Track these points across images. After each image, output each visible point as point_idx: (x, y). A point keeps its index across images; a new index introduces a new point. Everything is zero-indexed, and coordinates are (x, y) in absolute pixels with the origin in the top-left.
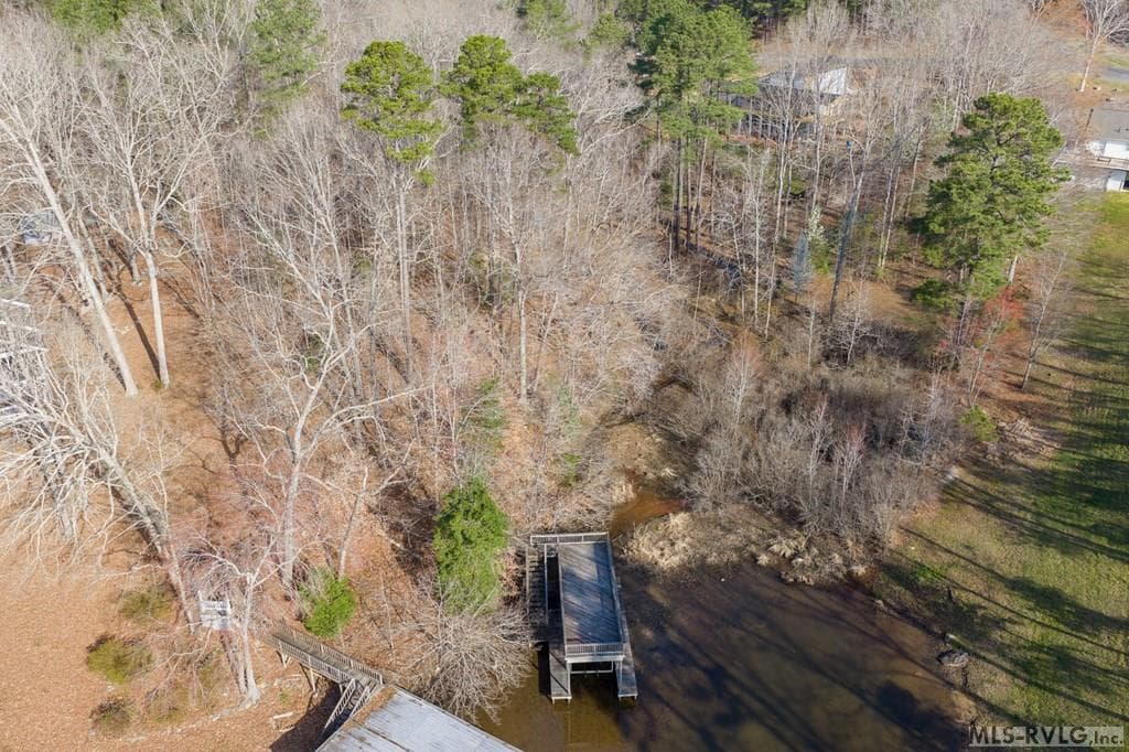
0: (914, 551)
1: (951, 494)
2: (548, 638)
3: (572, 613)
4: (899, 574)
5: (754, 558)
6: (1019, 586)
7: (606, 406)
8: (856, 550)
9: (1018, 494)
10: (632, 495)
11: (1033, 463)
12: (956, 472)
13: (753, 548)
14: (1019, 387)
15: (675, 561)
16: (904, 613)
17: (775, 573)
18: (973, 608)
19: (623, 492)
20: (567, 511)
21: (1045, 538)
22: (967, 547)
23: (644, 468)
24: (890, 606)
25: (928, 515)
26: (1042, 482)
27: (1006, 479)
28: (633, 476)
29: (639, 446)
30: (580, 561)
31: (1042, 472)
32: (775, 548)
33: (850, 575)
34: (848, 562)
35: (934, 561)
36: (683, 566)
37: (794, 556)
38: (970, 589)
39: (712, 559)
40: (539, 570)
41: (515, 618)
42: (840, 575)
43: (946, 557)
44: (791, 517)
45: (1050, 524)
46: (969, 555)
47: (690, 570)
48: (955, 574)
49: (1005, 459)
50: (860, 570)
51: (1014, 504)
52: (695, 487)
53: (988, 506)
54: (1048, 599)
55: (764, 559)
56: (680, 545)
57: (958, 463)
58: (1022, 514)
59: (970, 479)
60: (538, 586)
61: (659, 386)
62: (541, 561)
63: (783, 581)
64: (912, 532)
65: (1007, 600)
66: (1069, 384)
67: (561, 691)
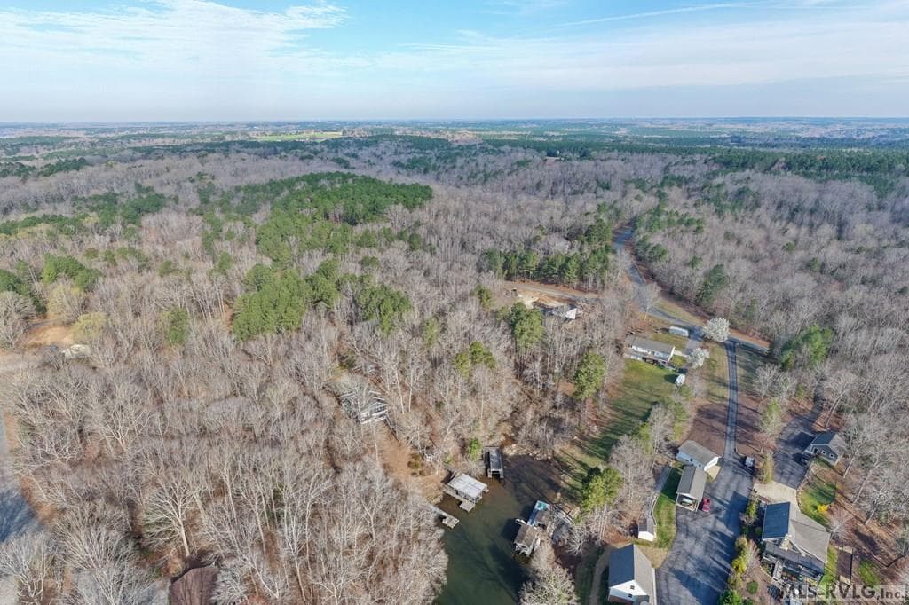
0: (562, 455)
1: (573, 443)
2: (488, 466)
3: (492, 462)
4: (556, 458)
6: (580, 463)
7: (500, 417)
8: (549, 454)
9: (587, 443)
10: (505, 439)
11: (594, 437)
12: (576, 438)
13: (529, 452)
14: (597, 417)
15: (512, 454)
16: (556, 466)
17: (532, 457)
18: (569, 466)
19: (503, 438)
20: (491, 443)
21: (588, 453)
22: (573, 454)
23: (507, 433)
24: (553, 465)
25: (567, 447)
26: (593, 441)
27: (585, 439)
28: (505, 435)
29: (507, 427)
30: (494, 453)
32: (533, 452)
33: (547, 458)
34: (547, 456)
35: (565, 456)
36: (514, 456)
37: (537, 454)
38: (570, 462)
39: (520, 454)
40: (486, 454)
41: (482, 463)
42: (545, 458)
43: (567, 456)
44: (537, 446)
45: (591, 450)
46: (572, 456)
48: (568, 459)
49: (588, 435)
50: (549, 458)
51: (585, 446)
52: (518, 439)
53: (580, 445)
54: (584, 465)
55: (530, 454)
56: (514, 451)
57: (577, 436)
58: (585, 448)
59: (578, 439)
60: (486, 457)
61: (512, 414)
62: (486, 452)
63: (534, 459)
64: (562, 451)
65: (576, 465)
66: (609, 417)
67: (490, 476)
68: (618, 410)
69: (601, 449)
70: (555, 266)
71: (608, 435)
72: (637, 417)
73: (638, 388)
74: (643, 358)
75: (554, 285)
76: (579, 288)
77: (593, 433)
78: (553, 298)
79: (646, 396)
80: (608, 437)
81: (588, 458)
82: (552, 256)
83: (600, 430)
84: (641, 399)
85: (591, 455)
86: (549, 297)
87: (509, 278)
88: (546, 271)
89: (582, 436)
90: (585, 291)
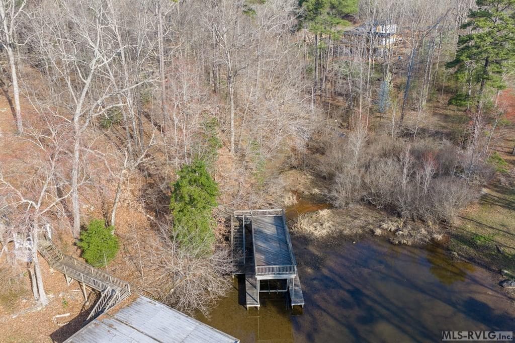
0: (470, 228)
1: (485, 201)
2: (245, 269)
3: (260, 251)
4: (464, 239)
5: (372, 232)
8: (434, 227)
10: (296, 202)
12: (485, 190)
13: (371, 227)
14: (511, 153)
15: (324, 233)
16: (471, 259)
17: (386, 239)
19: (290, 200)
22: (502, 225)
23: (302, 189)
24: (462, 256)
25: (474, 210)
28: (296, 193)
29: (299, 180)
30: (265, 225)
32: (385, 226)
33: (433, 239)
34: (431, 233)
35: (484, 232)
36: (329, 236)
37: (397, 230)
38: (510, 246)
39: (347, 232)
40: (239, 231)
42: (427, 240)
43: (491, 231)
44: (392, 210)
47: (334, 238)
48: (498, 239)
49: (512, 185)
50: (439, 237)
52: (334, 194)
53: (509, 206)
55: (378, 232)
56: (327, 224)
57: (485, 187)
59: (494, 194)
60: (239, 239)
62: (241, 226)
63: (392, 243)
67: (253, 301)
89: (499, 188)
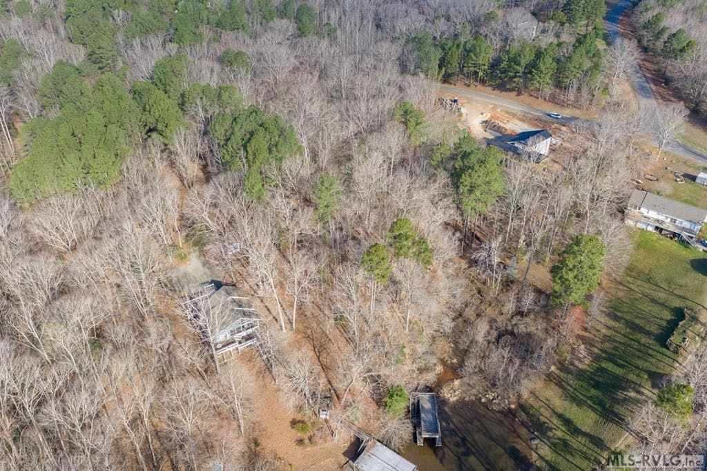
0: (531, 401)
1: (549, 378)
4: (522, 407)
5: (480, 398)
6: (560, 417)
8: (513, 399)
9: (571, 380)
10: (442, 370)
11: (581, 366)
12: (553, 368)
13: (480, 396)
14: (586, 329)
15: (455, 399)
16: (523, 423)
17: (485, 406)
18: (544, 423)
19: (439, 369)
20: (422, 382)
21: (574, 399)
22: (547, 400)
23: (447, 358)
24: (519, 420)
25: (539, 386)
26: (580, 374)
27: (568, 372)
28: (443, 361)
29: (445, 347)
30: (426, 403)
31: (581, 370)
32: (487, 396)
33: (509, 408)
34: (509, 403)
35: (537, 405)
36: (457, 400)
37: (493, 399)
38: (545, 416)
39: (467, 399)
41: (408, 422)
42: (506, 408)
43: (540, 403)
44: (493, 384)
45: (578, 394)
46: (547, 403)
48: (542, 410)
49: (572, 364)
50: (513, 406)
51: (569, 385)
53: (559, 384)
54: (567, 422)
55: (483, 400)
56: (457, 393)
57: (554, 364)
58: (568, 387)
59: (557, 372)
60: (414, 410)
63: (488, 409)
64: (532, 393)
65: (556, 421)
66: (604, 331)
67: (420, 442)
68: (616, 318)
69: (593, 392)
70: (519, 64)
71: (603, 365)
72: (648, 333)
73: (649, 280)
74: (657, 228)
75: (515, 93)
76: (553, 100)
77: (580, 360)
78: (514, 115)
79: (661, 296)
80: (603, 370)
81: (575, 408)
82: (515, 47)
83: (590, 353)
84: (653, 301)
85: (580, 403)
86: (508, 113)
87: (446, 79)
88: (504, 72)
89: (562, 366)
90: (563, 105)
